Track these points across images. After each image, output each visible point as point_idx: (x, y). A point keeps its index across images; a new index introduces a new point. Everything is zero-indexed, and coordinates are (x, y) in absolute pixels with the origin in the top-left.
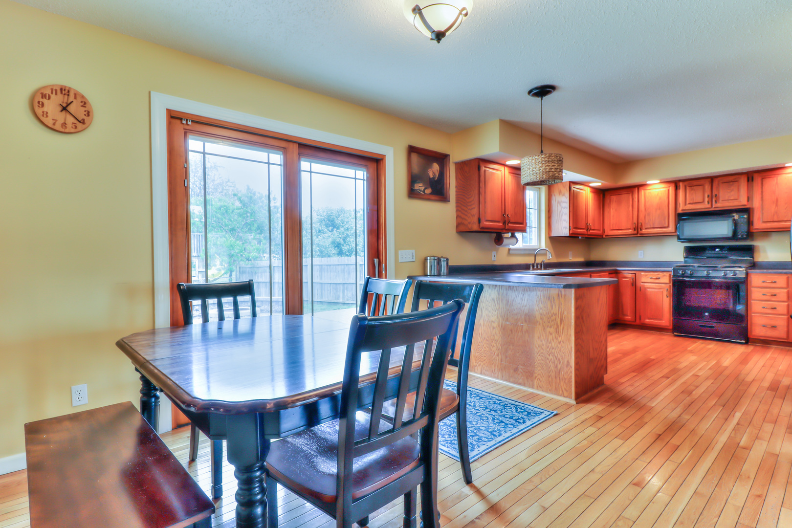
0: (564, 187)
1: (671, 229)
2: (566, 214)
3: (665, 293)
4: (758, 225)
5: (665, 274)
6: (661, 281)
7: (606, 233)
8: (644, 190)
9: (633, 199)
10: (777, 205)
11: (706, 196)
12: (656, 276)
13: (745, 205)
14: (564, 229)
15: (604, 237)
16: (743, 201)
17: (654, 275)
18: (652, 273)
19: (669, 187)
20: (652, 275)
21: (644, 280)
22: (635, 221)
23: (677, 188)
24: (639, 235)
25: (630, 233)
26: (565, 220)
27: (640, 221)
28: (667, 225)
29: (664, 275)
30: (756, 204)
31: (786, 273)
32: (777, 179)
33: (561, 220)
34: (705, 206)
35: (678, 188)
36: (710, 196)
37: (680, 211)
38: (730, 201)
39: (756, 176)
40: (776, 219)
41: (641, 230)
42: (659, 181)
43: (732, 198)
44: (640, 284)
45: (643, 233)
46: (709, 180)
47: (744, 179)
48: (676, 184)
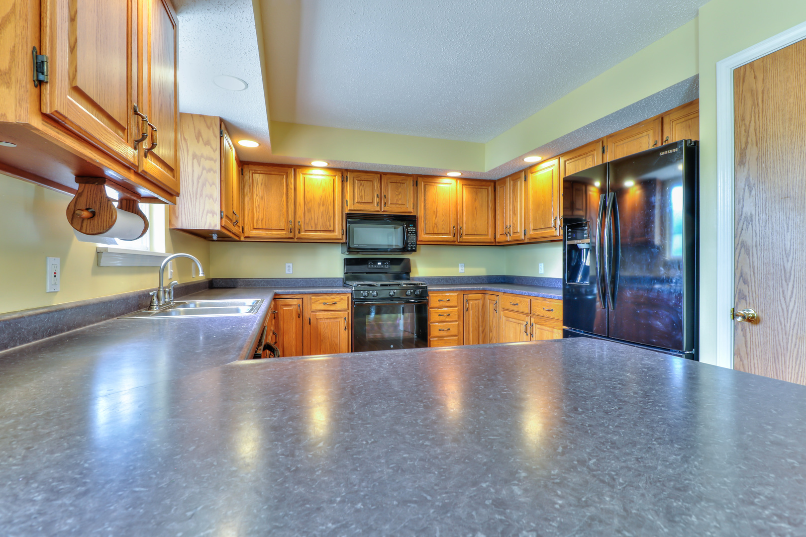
0: (209, 128)
1: (338, 234)
2: (214, 184)
3: (343, 324)
4: (422, 236)
5: (342, 296)
6: (338, 307)
7: (246, 234)
8: (303, 174)
9: (287, 185)
10: (436, 216)
11: (375, 196)
12: (331, 300)
13: (411, 213)
14: (210, 215)
15: (242, 239)
16: (407, 208)
17: (324, 299)
18: (325, 297)
19: (335, 176)
20: (326, 299)
21: (316, 307)
22: (291, 218)
23: (343, 180)
24: (296, 240)
25: (284, 236)
26: (210, 197)
27: (298, 219)
28: (333, 230)
29: (342, 299)
30: (420, 214)
31: (457, 290)
32: (437, 188)
33: (201, 195)
34: (373, 208)
35: (345, 179)
36: (379, 196)
37: (347, 212)
38: (397, 205)
39: (420, 179)
40: (436, 232)
41: (299, 233)
42: (325, 164)
43: (400, 203)
44: (307, 315)
45: (302, 237)
46: (379, 175)
47: (410, 182)
48: (343, 173)
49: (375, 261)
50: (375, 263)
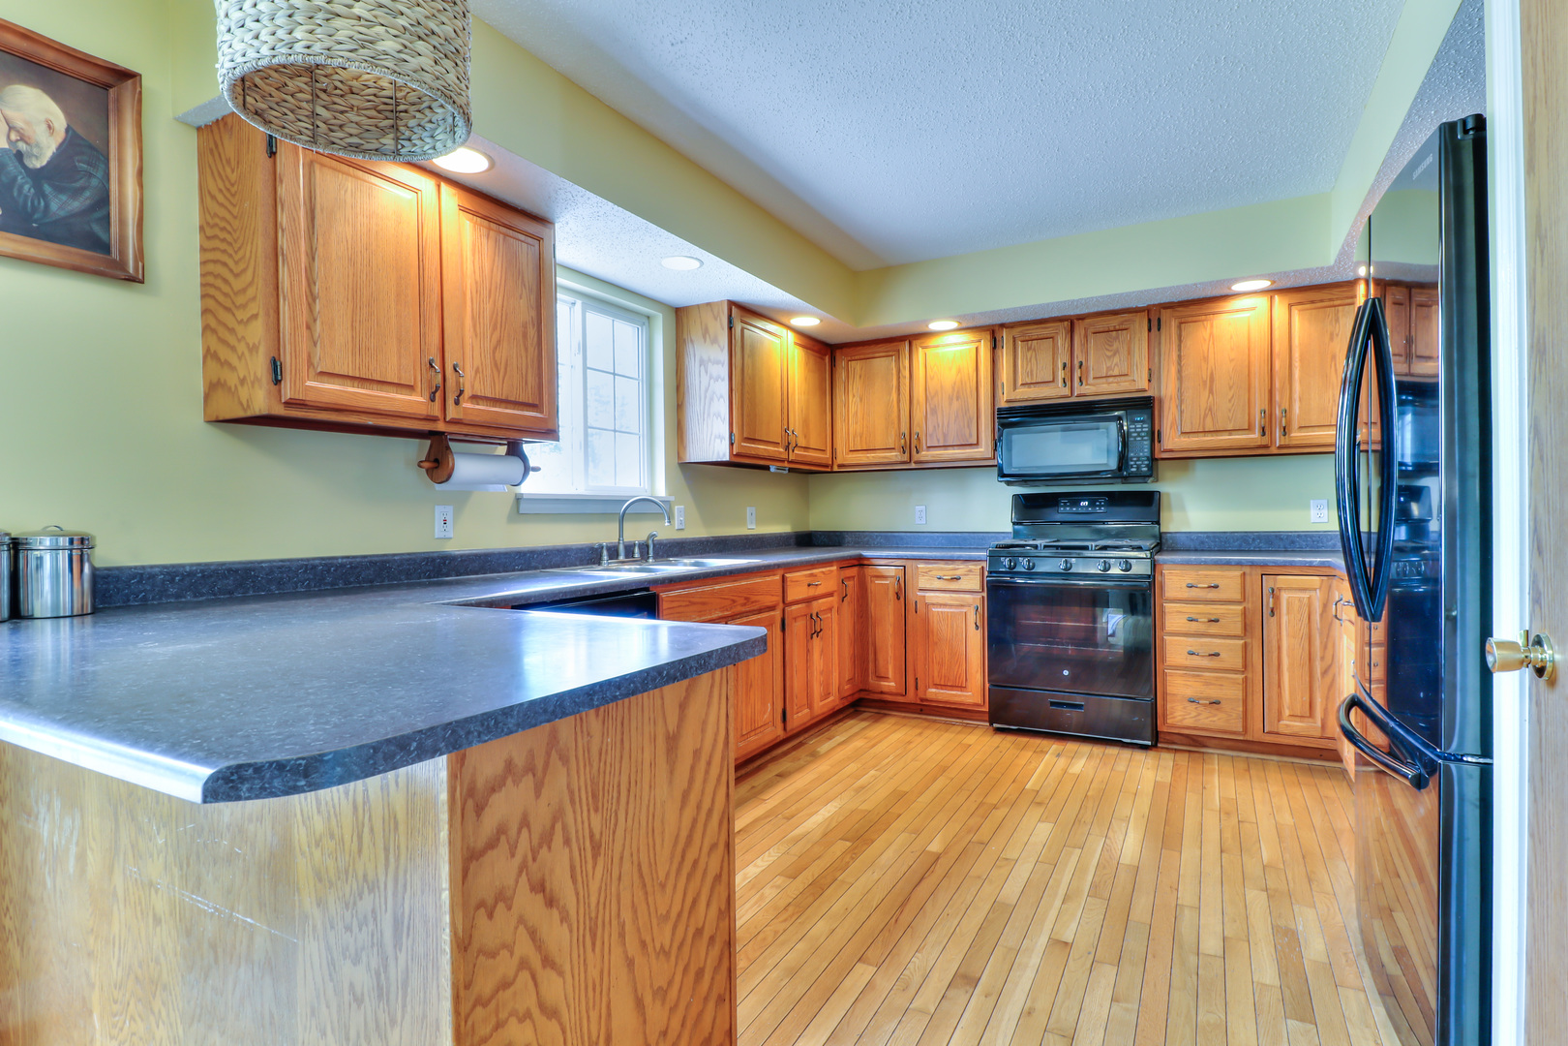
0: (716, 319)
1: (984, 450)
2: (722, 396)
3: (972, 618)
4: (1173, 440)
5: (971, 566)
6: (962, 585)
7: (840, 460)
8: (923, 348)
9: (899, 371)
10: (1211, 391)
11: (1060, 366)
12: (951, 573)
13: (1144, 391)
14: (718, 441)
15: (836, 469)
16: (1137, 383)
17: (947, 569)
18: (941, 565)
19: (980, 341)
20: (942, 569)
21: (923, 583)
22: (905, 429)
23: (995, 346)
24: (913, 466)
25: (894, 459)
26: (718, 415)
27: (916, 429)
28: (974, 440)
29: (970, 571)
30: (1167, 389)
31: (1239, 564)
32: (1212, 326)
33: (709, 415)
34: (1055, 392)
35: (999, 344)
36: (1068, 365)
37: (1003, 404)
38: (1111, 379)
39: (1165, 315)
40: (1209, 426)
41: (918, 452)
42: (954, 325)
43: (1116, 372)
44: (913, 595)
45: (922, 459)
46: (1067, 324)
47: (1140, 325)
48: (993, 333)
49: (1074, 498)
50: (1076, 503)
